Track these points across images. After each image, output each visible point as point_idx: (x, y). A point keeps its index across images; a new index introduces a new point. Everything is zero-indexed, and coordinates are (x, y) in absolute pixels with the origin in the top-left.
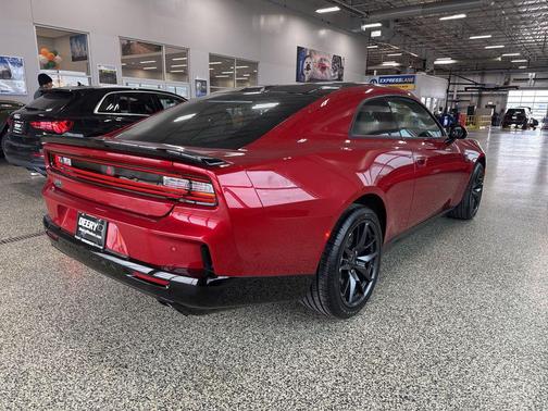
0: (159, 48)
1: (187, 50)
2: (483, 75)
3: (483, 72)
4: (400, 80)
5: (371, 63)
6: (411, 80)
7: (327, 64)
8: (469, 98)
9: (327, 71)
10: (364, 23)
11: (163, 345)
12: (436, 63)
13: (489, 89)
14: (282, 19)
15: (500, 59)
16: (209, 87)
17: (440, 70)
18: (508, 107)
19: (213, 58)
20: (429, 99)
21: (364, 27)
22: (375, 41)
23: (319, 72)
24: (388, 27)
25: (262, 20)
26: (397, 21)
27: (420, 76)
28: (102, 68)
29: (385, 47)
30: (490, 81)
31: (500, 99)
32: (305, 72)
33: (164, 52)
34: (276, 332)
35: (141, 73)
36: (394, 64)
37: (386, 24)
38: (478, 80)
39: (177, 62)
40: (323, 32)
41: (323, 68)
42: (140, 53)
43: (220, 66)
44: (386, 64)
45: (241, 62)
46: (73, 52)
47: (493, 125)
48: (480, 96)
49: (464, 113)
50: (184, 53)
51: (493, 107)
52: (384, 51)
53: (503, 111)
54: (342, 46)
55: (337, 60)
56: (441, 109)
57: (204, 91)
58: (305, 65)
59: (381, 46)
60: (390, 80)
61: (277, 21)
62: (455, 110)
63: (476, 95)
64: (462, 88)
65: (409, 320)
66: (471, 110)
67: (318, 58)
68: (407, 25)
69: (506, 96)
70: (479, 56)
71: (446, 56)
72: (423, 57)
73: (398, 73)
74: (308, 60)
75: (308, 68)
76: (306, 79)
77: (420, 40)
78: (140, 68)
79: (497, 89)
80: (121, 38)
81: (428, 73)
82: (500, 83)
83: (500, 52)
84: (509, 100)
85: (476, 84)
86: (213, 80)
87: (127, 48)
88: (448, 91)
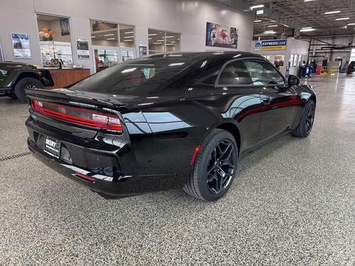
0: (115, 26)
1: (134, 26)
2: (333, 38)
3: (334, 36)
4: (276, 43)
5: (257, 33)
6: (284, 43)
7: (227, 34)
8: (324, 55)
9: (226, 38)
10: (252, 5)
11: (104, 239)
12: (301, 31)
13: (338, 48)
14: (196, 4)
15: (346, 27)
16: (148, 50)
17: (304, 36)
18: (351, 60)
19: (150, 31)
20: (296, 56)
21: (252, 8)
22: (260, 17)
23: (221, 39)
24: (268, 7)
25: (183, 6)
26: (275, 3)
27: (290, 40)
28: (79, 40)
29: (266, 21)
30: (339, 42)
31: (345, 55)
32: (212, 39)
33: (119, 28)
34: (185, 230)
35: (105, 43)
36: (272, 32)
37: (267, 5)
38: (330, 42)
39: (128, 35)
40: (224, 12)
41: (224, 36)
42: (104, 29)
43: (156, 36)
44: (267, 33)
45: (169, 34)
46: (62, 30)
47: (340, 72)
48: (332, 53)
49: (320, 64)
50: (132, 28)
51: (341, 60)
52: (265, 23)
53: (347, 62)
54: (237, 21)
55: (233, 30)
56: (304, 62)
57: (145, 53)
58: (212, 34)
59: (263, 21)
60: (270, 43)
61: (193, 6)
62: (314, 63)
63: (329, 52)
64: (319, 47)
65: (281, 222)
66: (325, 63)
67: (220, 30)
68: (282, 6)
69: (350, 52)
70: (331, 25)
71: (308, 26)
72: (292, 27)
73: (275, 38)
74: (214, 31)
75: (214, 37)
76: (213, 44)
77: (291, 16)
78: (104, 39)
79: (343, 48)
80: (91, 20)
81: (296, 38)
82: (345, 43)
83: (346, 22)
84: (352, 55)
85: (329, 45)
86: (151, 46)
87: (95, 26)
88: (309, 50)
